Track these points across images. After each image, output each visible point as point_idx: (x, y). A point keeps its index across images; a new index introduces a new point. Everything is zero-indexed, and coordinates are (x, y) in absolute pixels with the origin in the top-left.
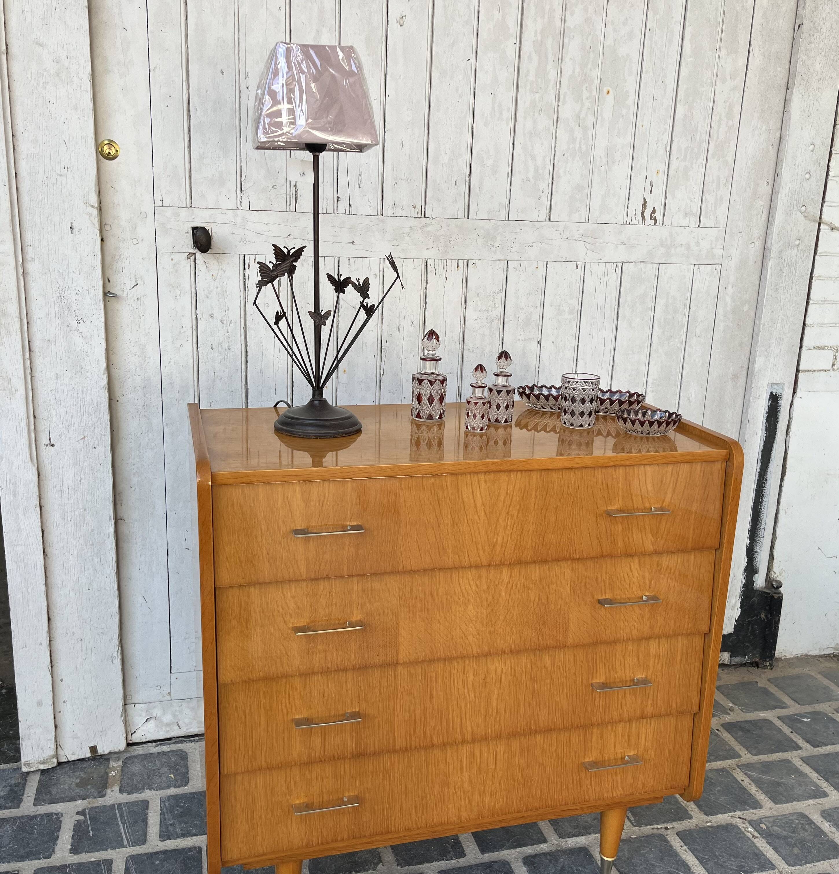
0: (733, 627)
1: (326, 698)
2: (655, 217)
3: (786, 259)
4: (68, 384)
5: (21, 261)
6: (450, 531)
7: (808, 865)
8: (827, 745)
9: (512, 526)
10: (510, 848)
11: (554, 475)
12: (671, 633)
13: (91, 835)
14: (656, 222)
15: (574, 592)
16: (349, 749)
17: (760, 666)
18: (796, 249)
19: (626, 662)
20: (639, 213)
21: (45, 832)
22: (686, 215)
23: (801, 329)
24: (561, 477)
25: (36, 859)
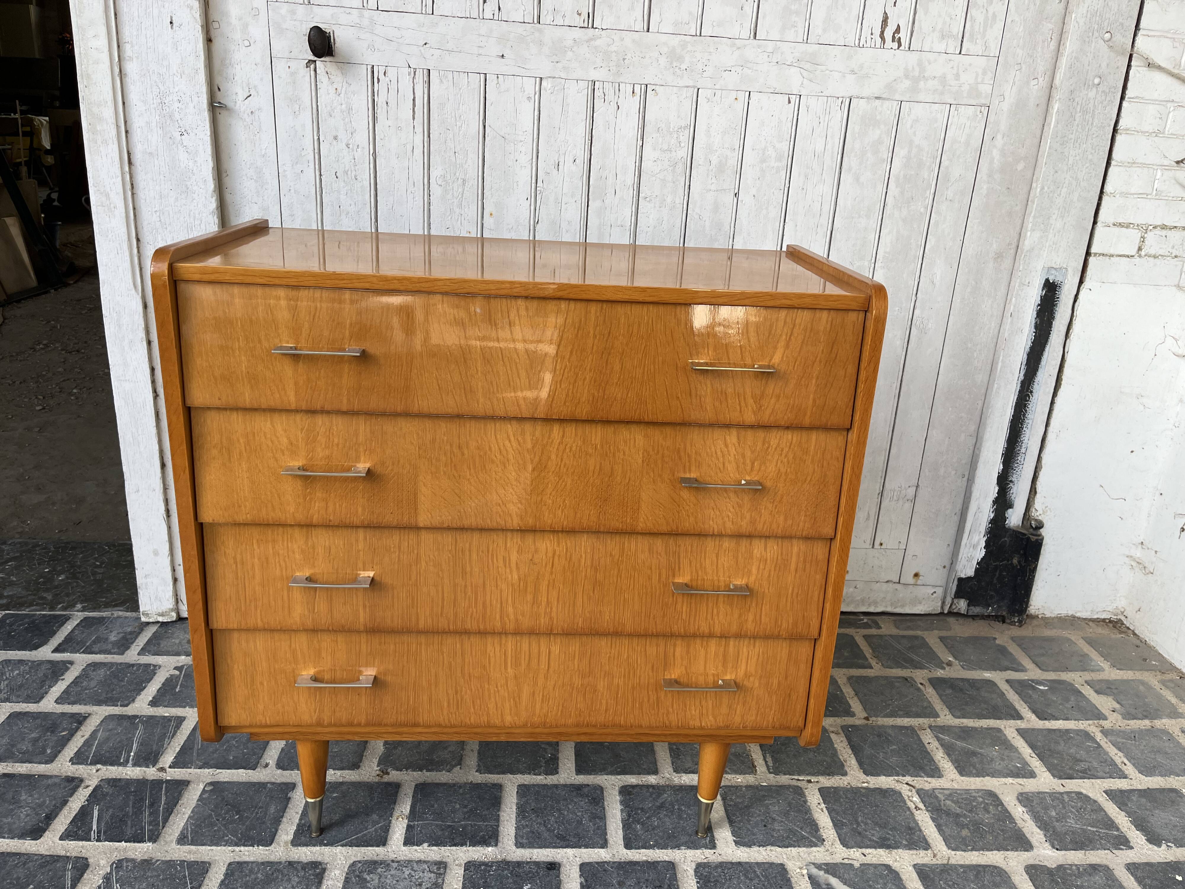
0: (974, 570)
1: (332, 557)
2: (900, 38)
3: (1080, 103)
4: (173, 205)
5: (117, 59)
6: (479, 369)
7: (974, 852)
8: (1057, 719)
9: (562, 372)
10: (611, 773)
11: (620, 310)
12: (780, 531)
13: (177, 691)
14: (900, 45)
15: (647, 465)
16: (362, 620)
17: (1008, 621)
18: (1094, 90)
19: (719, 561)
20: (877, 31)
21: (135, 681)
22: (943, 37)
23: (1097, 198)
24: (629, 312)
25: (113, 706)
